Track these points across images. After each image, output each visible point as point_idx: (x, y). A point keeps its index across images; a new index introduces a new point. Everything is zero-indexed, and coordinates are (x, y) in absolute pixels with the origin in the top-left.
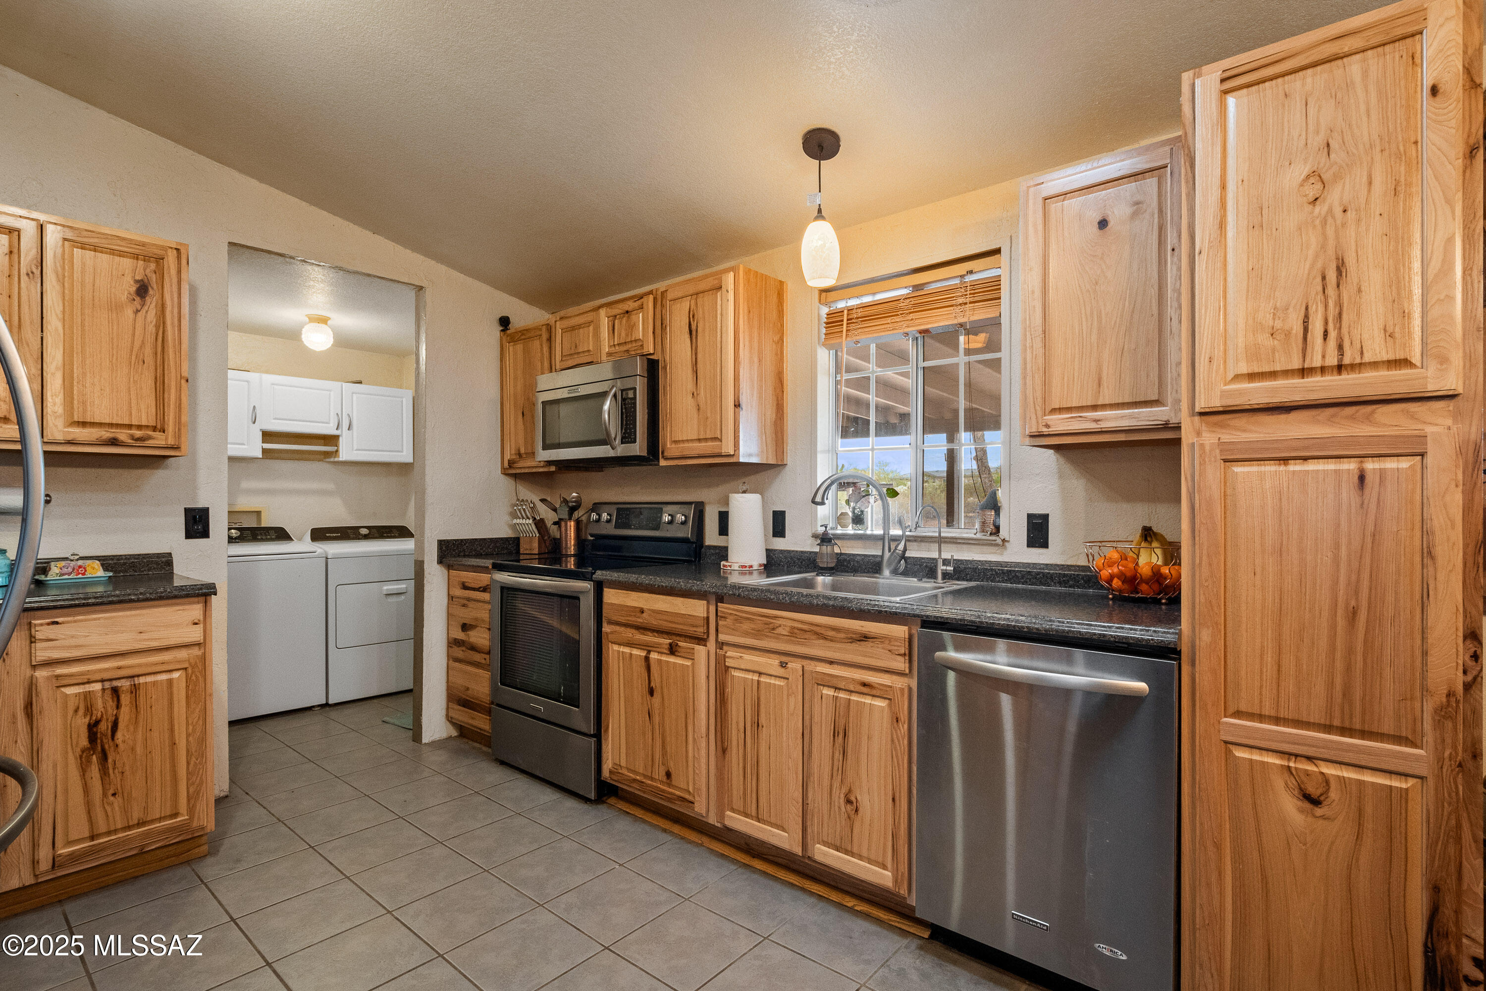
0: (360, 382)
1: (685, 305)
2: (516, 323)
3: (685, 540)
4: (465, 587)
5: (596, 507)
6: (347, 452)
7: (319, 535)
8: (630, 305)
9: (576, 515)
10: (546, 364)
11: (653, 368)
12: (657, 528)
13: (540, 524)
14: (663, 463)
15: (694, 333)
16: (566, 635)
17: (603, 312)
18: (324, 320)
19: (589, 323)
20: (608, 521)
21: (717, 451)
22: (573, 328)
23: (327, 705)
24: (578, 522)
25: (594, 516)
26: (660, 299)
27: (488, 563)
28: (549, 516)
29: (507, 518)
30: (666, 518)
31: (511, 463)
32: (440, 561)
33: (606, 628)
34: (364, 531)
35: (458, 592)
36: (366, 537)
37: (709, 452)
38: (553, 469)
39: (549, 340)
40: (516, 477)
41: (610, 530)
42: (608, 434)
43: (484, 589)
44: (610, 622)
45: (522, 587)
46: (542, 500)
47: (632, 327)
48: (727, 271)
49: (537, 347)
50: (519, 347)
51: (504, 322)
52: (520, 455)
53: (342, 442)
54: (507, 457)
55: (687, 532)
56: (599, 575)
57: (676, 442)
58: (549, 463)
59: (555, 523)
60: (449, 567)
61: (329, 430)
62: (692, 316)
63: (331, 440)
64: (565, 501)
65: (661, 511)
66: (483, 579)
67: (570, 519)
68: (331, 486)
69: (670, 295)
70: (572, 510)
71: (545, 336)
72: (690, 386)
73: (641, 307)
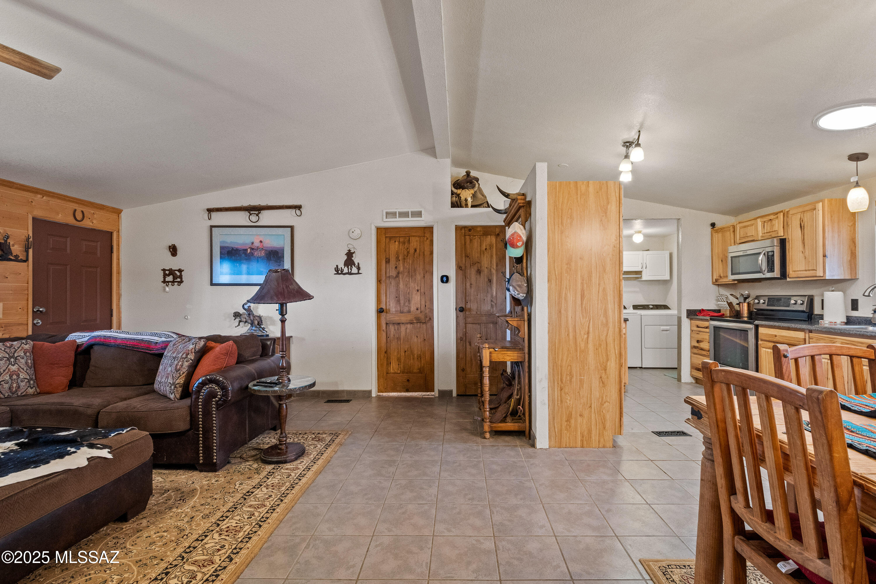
0: (648, 250)
1: (798, 216)
2: (718, 225)
3: (803, 312)
4: (698, 327)
5: (758, 297)
6: (645, 277)
7: (635, 307)
8: (772, 217)
9: (747, 300)
10: (732, 241)
11: (783, 242)
12: (788, 306)
13: (730, 304)
14: (788, 279)
15: (803, 227)
16: (742, 345)
17: (759, 220)
18: (640, 232)
19: (752, 225)
20: (764, 303)
21: (814, 275)
22: (745, 227)
23: (641, 368)
24: (749, 304)
25: (757, 301)
26: (786, 214)
27: (708, 318)
28: (735, 301)
29: (715, 302)
30: (793, 302)
31: (716, 280)
32: (687, 317)
33: (760, 342)
34: (651, 307)
35: (695, 329)
36: (652, 309)
37: (810, 275)
38: (736, 282)
39: (734, 231)
40: (718, 285)
41: (765, 307)
42: (761, 269)
43: (707, 328)
44: (762, 340)
45: (723, 327)
46: (731, 295)
47: (773, 226)
48: (818, 202)
49: (729, 235)
50: (720, 235)
51: (713, 225)
52: (721, 277)
53: (643, 273)
54: (715, 278)
55: (803, 308)
56: (757, 322)
57: (794, 271)
58: (734, 280)
59: (737, 304)
60: (691, 319)
61: (638, 269)
62: (801, 220)
63: (639, 273)
64: (742, 295)
65: (790, 299)
66: (706, 324)
67: (745, 302)
68: (638, 290)
69: (791, 213)
70: (745, 299)
71: (732, 230)
72: (801, 249)
73: (777, 218)
